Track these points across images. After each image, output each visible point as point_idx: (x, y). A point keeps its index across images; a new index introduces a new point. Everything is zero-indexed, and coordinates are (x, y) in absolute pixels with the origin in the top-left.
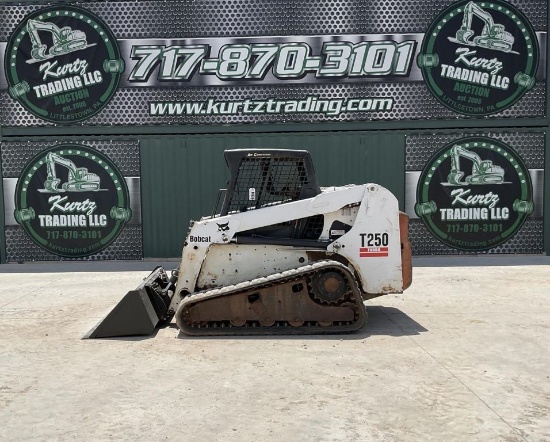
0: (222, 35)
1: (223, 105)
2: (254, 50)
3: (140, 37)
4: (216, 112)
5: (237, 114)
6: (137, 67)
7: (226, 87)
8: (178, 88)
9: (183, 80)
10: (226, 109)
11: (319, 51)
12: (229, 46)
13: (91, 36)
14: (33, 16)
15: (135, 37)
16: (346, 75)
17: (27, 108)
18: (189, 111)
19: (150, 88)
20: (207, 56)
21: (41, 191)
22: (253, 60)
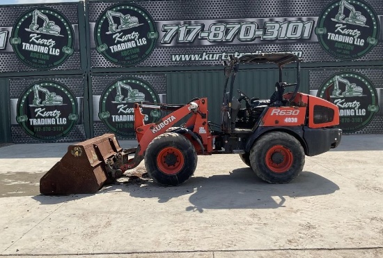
0: (211, 19)
1: (211, 55)
2: (228, 26)
3: (167, 20)
4: (207, 59)
5: (218, 60)
6: (165, 36)
7: (212, 46)
8: (187, 47)
9: (190, 42)
10: (213, 57)
11: (263, 27)
12: (214, 24)
13: (141, 19)
14: (110, 8)
15: (164, 20)
16: (277, 39)
17: (106, 58)
18: (193, 59)
19: (172, 47)
20: (202, 30)
21: (113, 102)
22: (227, 31)
